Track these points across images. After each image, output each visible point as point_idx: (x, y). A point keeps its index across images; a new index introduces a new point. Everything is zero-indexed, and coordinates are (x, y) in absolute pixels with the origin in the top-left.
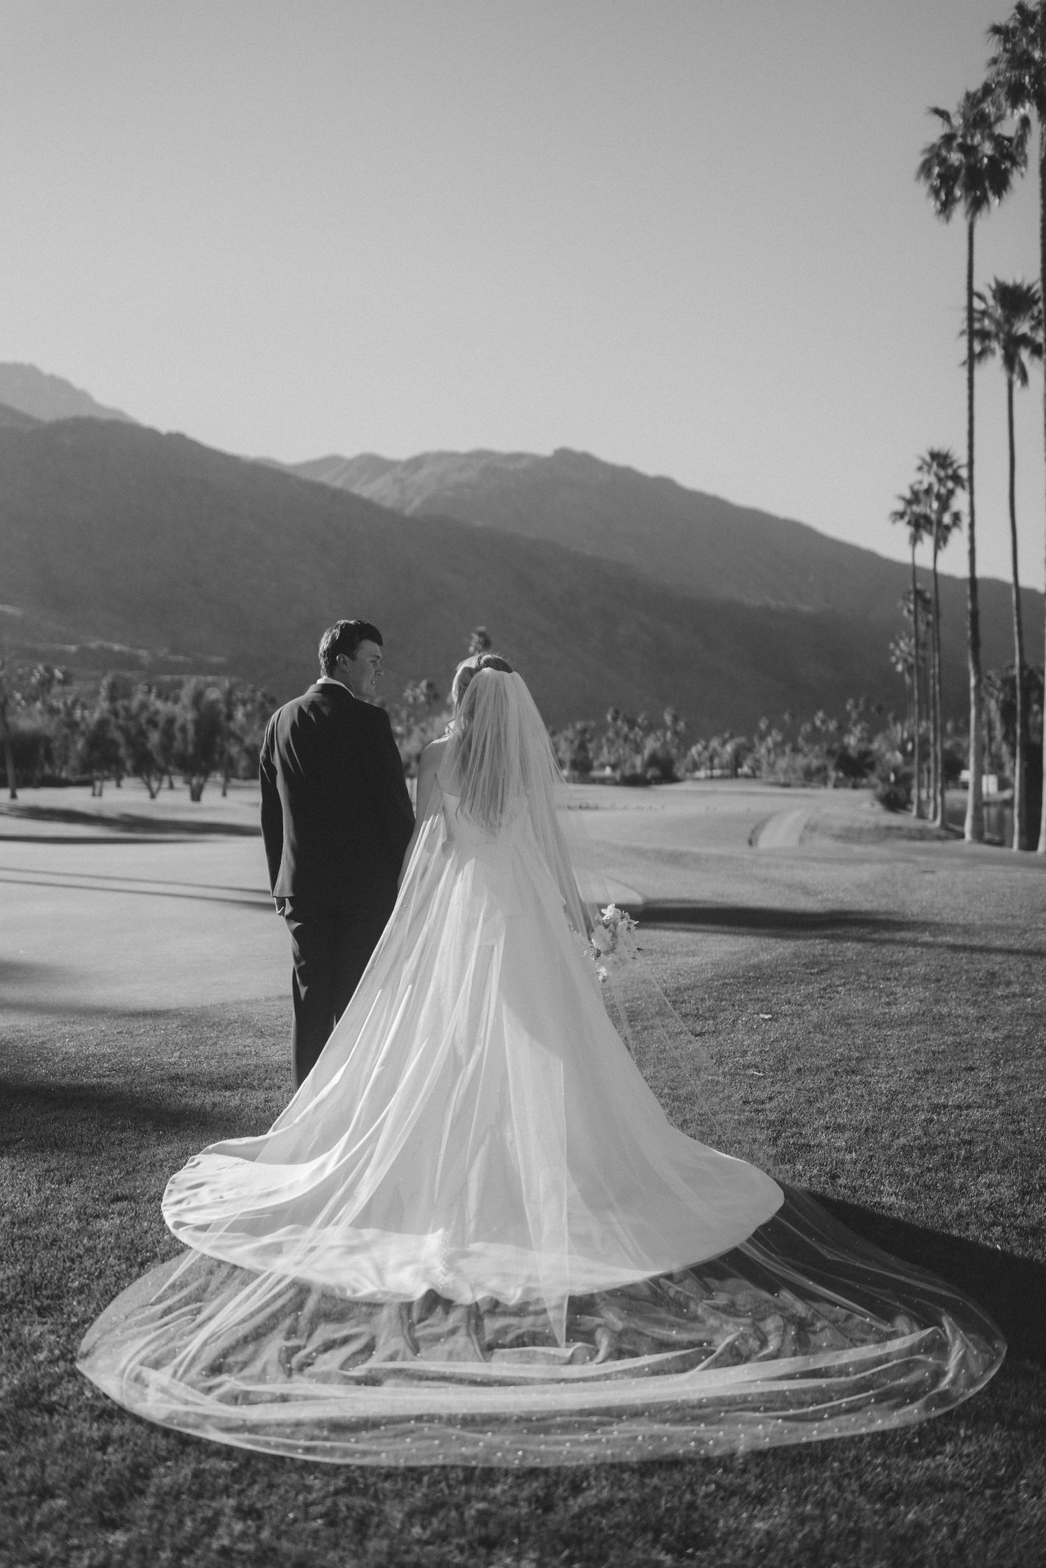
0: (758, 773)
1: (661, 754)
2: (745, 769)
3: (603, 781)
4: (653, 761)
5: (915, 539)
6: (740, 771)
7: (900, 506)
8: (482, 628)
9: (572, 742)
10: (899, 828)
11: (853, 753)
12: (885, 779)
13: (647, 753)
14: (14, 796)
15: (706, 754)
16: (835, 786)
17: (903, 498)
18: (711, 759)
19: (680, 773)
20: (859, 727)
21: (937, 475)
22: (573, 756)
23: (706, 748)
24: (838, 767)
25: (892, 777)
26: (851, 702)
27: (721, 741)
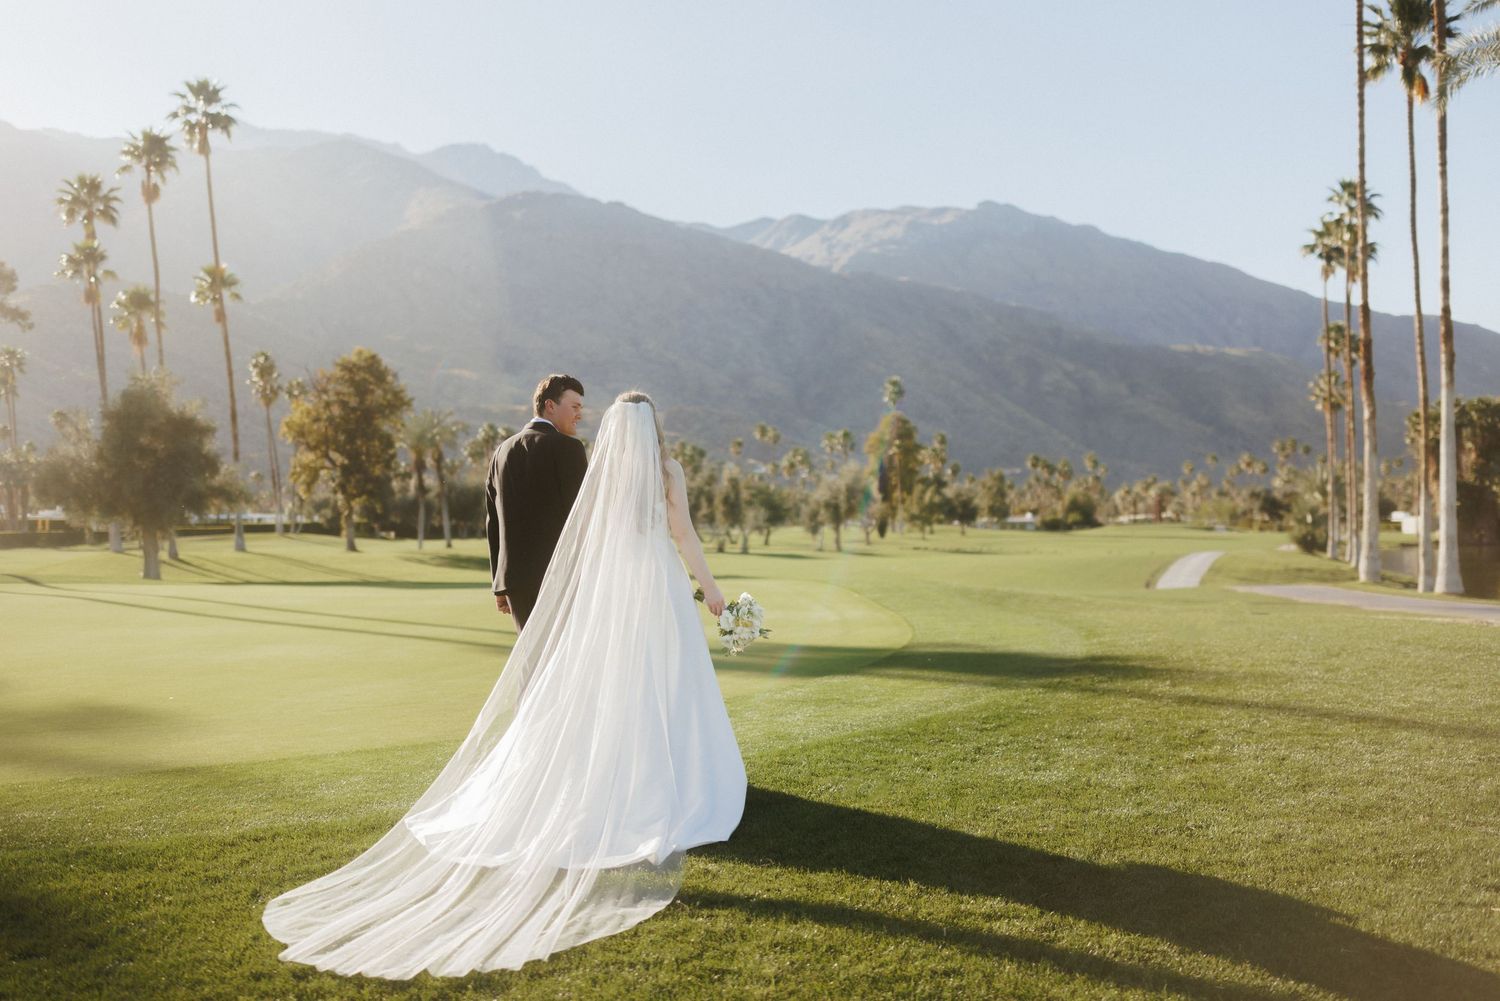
0: (1182, 518)
1: (1081, 499)
2: (1168, 514)
3: (1023, 526)
4: (1074, 506)
5: (1327, 272)
6: (1164, 515)
7: (1311, 239)
8: (896, 378)
9: (990, 488)
10: (1311, 570)
11: (1277, 495)
12: (1302, 521)
13: (1067, 498)
14: (449, 546)
15: (1130, 498)
16: (1261, 529)
17: (1315, 232)
18: (1135, 504)
19: (1100, 518)
20: (1285, 470)
21: (1348, 205)
22: (991, 503)
23: (1128, 492)
24: (1263, 509)
25: (1309, 519)
26: (1277, 444)
27: (1144, 486)
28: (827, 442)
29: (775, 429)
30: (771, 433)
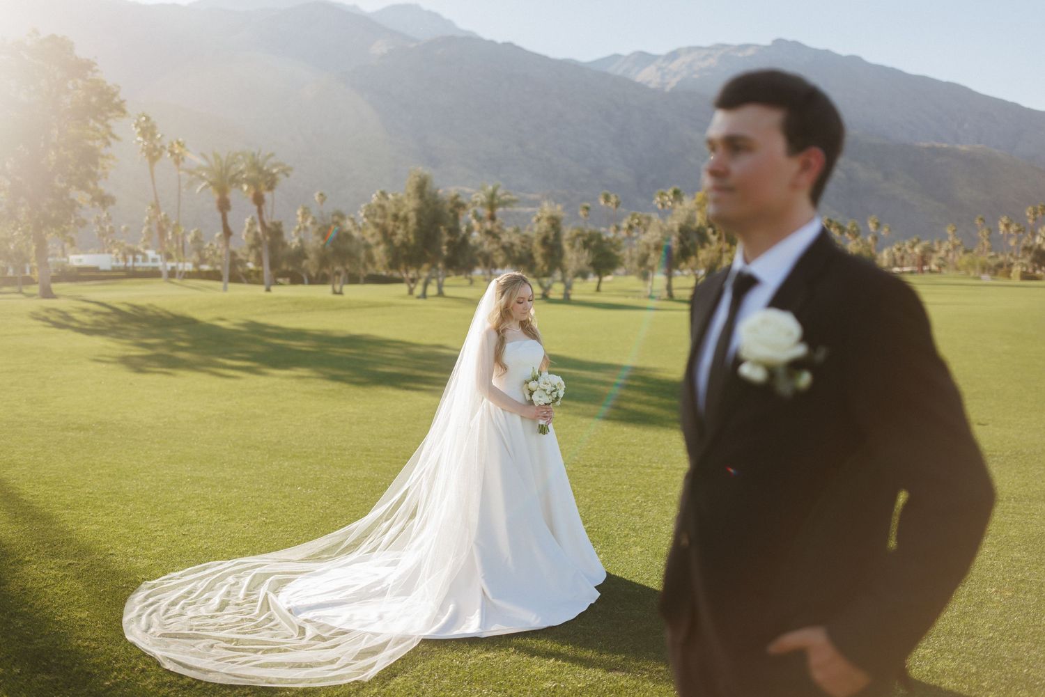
0: (944, 269)
2: (930, 267)
6: (925, 268)
15: (899, 254)
18: (902, 259)
23: (899, 249)
26: (1030, 208)
27: (911, 245)
28: (658, 199)
29: (616, 197)
30: (613, 200)
